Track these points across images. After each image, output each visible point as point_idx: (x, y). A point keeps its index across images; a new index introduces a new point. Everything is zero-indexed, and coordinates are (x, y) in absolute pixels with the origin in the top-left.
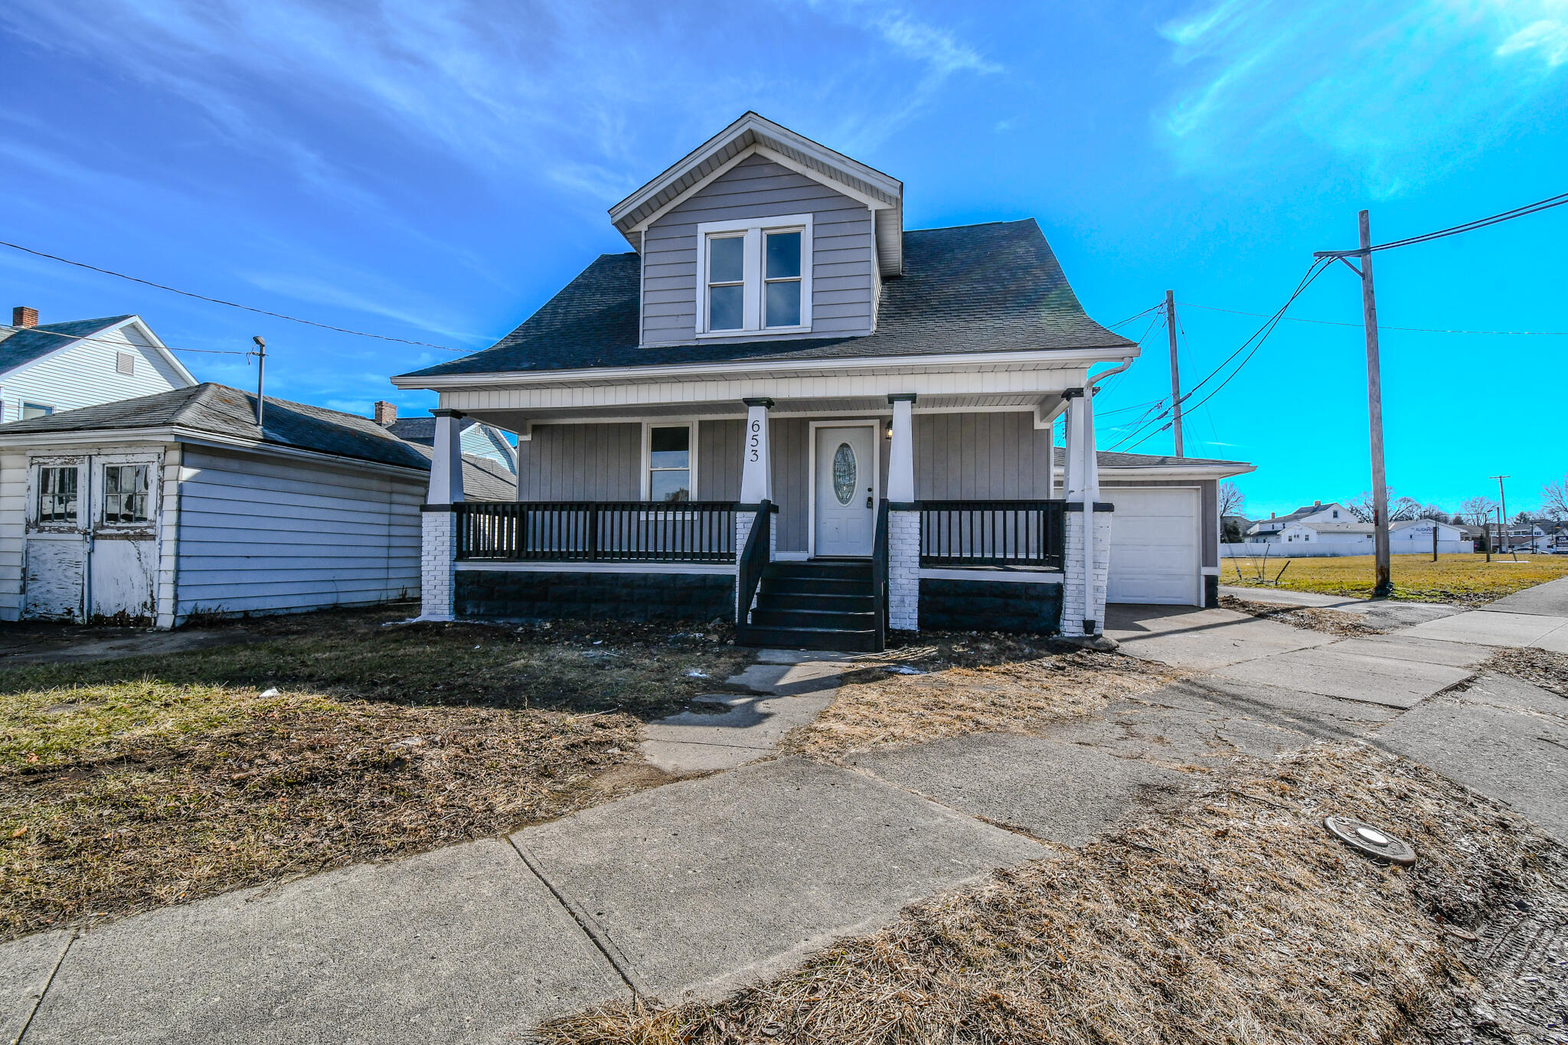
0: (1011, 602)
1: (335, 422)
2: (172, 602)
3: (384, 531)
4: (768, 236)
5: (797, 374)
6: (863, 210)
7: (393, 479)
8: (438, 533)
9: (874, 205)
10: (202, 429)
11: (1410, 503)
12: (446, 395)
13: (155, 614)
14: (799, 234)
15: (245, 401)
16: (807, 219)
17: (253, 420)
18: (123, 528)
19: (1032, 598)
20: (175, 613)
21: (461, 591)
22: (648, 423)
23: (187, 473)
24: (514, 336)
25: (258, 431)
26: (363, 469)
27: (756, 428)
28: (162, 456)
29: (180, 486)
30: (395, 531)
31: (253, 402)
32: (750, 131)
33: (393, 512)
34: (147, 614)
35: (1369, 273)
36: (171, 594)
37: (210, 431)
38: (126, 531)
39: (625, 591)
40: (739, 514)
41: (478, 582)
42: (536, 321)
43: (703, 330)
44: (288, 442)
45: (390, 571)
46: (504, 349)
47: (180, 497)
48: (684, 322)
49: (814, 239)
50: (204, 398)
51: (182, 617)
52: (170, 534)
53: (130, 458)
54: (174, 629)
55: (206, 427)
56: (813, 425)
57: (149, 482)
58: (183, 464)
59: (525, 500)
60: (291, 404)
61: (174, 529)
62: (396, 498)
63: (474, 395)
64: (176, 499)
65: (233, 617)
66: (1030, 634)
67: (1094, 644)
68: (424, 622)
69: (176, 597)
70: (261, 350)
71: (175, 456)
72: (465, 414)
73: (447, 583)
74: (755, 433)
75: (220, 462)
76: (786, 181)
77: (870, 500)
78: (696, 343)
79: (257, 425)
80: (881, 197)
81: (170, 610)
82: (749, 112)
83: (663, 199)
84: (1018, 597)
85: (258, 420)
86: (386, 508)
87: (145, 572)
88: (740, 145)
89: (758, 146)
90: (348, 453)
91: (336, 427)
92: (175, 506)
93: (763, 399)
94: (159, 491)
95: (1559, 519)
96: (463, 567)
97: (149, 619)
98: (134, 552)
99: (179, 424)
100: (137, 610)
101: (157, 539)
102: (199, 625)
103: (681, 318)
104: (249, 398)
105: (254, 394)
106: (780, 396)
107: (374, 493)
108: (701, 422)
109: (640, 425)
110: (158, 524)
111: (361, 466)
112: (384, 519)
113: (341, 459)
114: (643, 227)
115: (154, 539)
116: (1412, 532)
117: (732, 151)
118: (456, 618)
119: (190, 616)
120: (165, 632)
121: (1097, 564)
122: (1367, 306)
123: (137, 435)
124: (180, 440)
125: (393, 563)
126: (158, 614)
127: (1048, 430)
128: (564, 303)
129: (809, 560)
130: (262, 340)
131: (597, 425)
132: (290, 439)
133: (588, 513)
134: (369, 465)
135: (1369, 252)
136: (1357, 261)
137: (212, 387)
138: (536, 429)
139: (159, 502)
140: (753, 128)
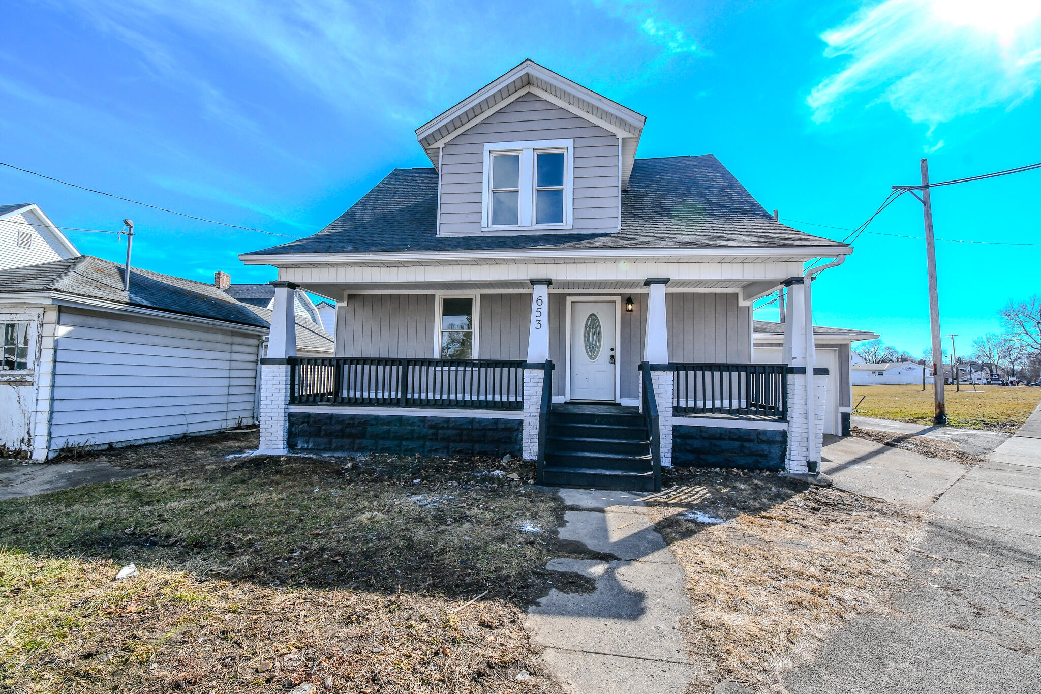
0: (747, 445)
1: (188, 289)
2: (46, 438)
3: (225, 374)
4: (539, 155)
5: (574, 261)
6: (613, 137)
7: (233, 334)
8: (275, 382)
9: (621, 134)
10: (76, 294)
11: (891, 350)
12: (284, 270)
13: (31, 448)
14: (562, 154)
15: (117, 271)
16: (569, 143)
17: (121, 286)
18: (6, 375)
19: (763, 442)
20: (48, 447)
21: (293, 429)
22: (440, 296)
23: (62, 330)
24: (334, 226)
25: (125, 296)
26: (211, 326)
27: (540, 302)
28: (41, 316)
29: (56, 342)
30: (234, 374)
31: (122, 272)
32: (527, 74)
33: (233, 359)
34: (24, 448)
35: (928, 201)
36: (46, 432)
37: (83, 295)
38: (8, 378)
39: (431, 431)
40: (526, 371)
41: (308, 422)
42: (350, 215)
43: (487, 225)
44: (151, 305)
45: (229, 405)
46: (327, 235)
47: (56, 351)
48: (473, 218)
49: (574, 158)
50: (80, 268)
51: (55, 451)
52: (45, 381)
53: (13, 316)
54: (48, 462)
55: (80, 293)
56: (569, 299)
57: (29, 337)
58: (59, 323)
59: (341, 355)
60: (153, 274)
61: (49, 377)
62: (236, 348)
63: (307, 271)
64: (52, 352)
65: (100, 448)
66: (761, 470)
67: (815, 479)
68: (262, 456)
69: (50, 434)
70: (130, 230)
71: (52, 316)
72: (299, 286)
73: (282, 423)
74: (539, 307)
75: (92, 321)
76: (554, 114)
77: (612, 357)
78: (481, 235)
79: (125, 290)
80: (627, 129)
81: (45, 445)
82: (527, 59)
83: (458, 124)
84: (751, 441)
85: (125, 287)
86: (227, 356)
87: (24, 413)
88: (518, 85)
89: (531, 87)
90: (198, 313)
91: (189, 292)
92: (51, 358)
93: (546, 280)
94: (38, 345)
95: (983, 362)
96: (296, 409)
97: (26, 452)
98: (15, 395)
99: (56, 290)
100: (16, 444)
101: (35, 385)
102: (69, 457)
103: (470, 215)
104: (119, 269)
105: (124, 267)
106: (559, 278)
107: (218, 345)
108: (482, 296)
109: (433, 296)
110: (36, 372)
111: (209, 324)
112: (226, 365)
113: (193, 318)
114: (440, 144)
115: (32, 385)
116: (899, 370)
117: (512, 89)
118: (289, 452)
119: (62, 450)
120: (40, 464)
121: (817, 417)
122: (927, 224)
123: (20, 298)
124: (56, 303)
125: (232, 399)
126: (34, 449)
127: (749, 307)
128: (371, 202)
129: (566, 403)
130: (130, 222)
131: (399, 296)
132: (152, 303)
133: (400, 367)
134: (215, 323)
135: (928, 187)
136: (920, 193)
137: (88, 259)
138: (351, 297)
139: (37, 354)
140: (529, 72)
